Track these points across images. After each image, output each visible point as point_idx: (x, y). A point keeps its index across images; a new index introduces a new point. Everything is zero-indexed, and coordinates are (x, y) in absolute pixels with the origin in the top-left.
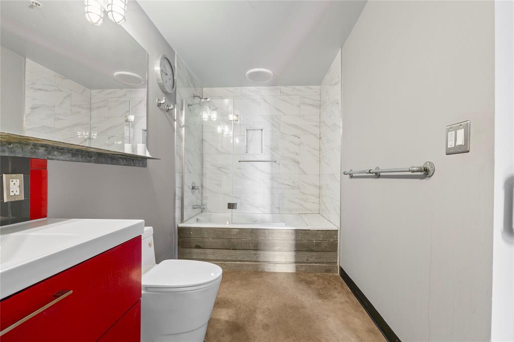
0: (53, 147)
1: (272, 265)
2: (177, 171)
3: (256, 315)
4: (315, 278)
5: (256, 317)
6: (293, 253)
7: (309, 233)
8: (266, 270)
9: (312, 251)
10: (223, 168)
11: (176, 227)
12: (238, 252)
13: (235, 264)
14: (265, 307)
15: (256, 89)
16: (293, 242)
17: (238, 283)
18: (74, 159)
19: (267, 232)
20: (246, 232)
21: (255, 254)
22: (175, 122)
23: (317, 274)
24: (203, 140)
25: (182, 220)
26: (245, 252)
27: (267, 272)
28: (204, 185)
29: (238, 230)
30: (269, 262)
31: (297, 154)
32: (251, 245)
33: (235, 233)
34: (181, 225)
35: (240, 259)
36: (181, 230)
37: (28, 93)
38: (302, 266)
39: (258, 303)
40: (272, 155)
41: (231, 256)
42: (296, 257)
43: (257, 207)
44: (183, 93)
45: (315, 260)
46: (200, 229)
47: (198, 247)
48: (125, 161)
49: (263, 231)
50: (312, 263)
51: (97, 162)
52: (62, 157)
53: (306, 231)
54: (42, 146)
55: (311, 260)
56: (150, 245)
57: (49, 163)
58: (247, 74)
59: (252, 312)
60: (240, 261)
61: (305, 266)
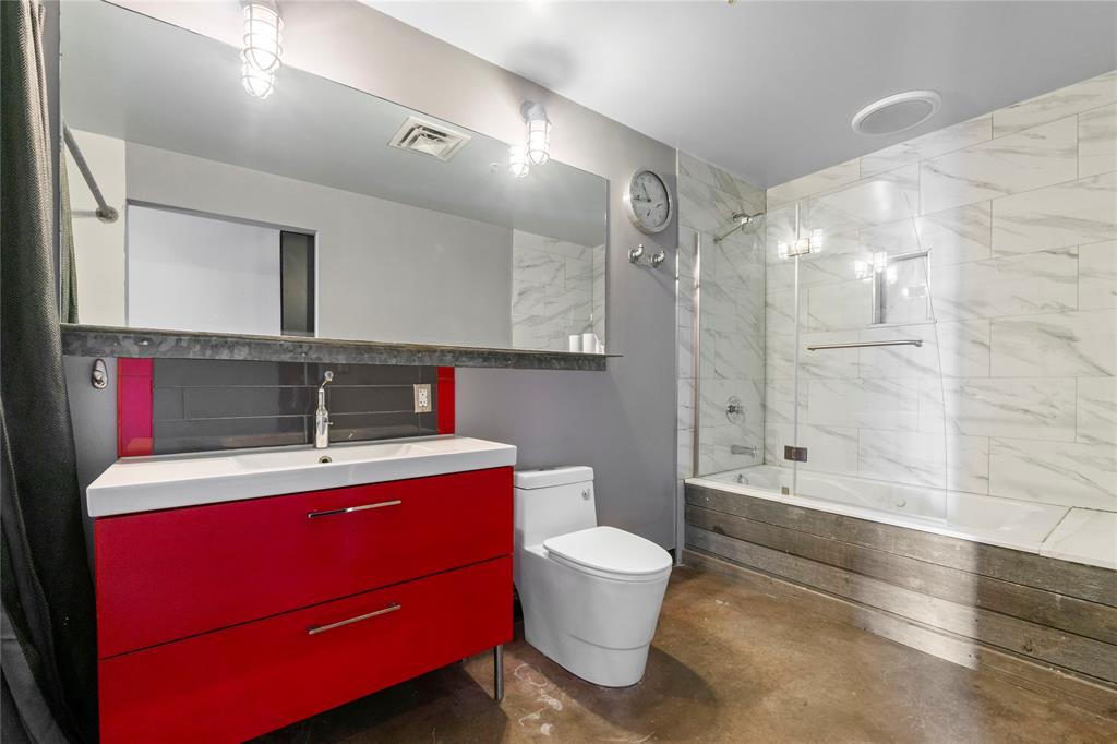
0: (461, 352)
1: (896, 623)
2: (681, 376)
3: (765, 699)
4: (1042, 713)
5: (761, 700)
6: (970, 612)
7: (1033, 565)
8: (876, 631)
9: (1047, 625)
10: (816, 366)
11: (680, 483)
12: (801, 563)
13: (794, 589)
14: (800, 696)
15: (906, 148)
16: (969, 580)
17: (779, 628)
18: (486, 364)
19: (880, 530)
20: (824, 520)
21: (846, 580)
22: (677, 282)
23: (1066, 706)
24: (766, 304)
25: (695, 474)
26: (822, 568)
27: (878, 638)
28: (769, 404)
29: (803, 512)
30: (886, 612)
31: (1063, 310)
32: (837, 554)
33: (796, 517)
34: (691, 481)
35: (807, 581)
36: (690, 490)
37: (517, 275)
38: (1001, 660)
39: (789, 681)
40: (961, 320)
41: (787, 568)
42: (979, 624)
43: (907, 467)
44: (695, 219)
45: (1060, 660)
46: (724, 494)
47: (719, 531)
48: (562, 363)
49: (871, 526)
50: (1048, 663)
51: (516, 366)
52: (471, 363)
53: (1024, 557)
54: (450, 352)
55: (1042, 652)
56: (585, 496)
57: (458, 371)
58: (853, 123)
59: (759, 690)
60: (808, 586)
61: (1013, 662)
